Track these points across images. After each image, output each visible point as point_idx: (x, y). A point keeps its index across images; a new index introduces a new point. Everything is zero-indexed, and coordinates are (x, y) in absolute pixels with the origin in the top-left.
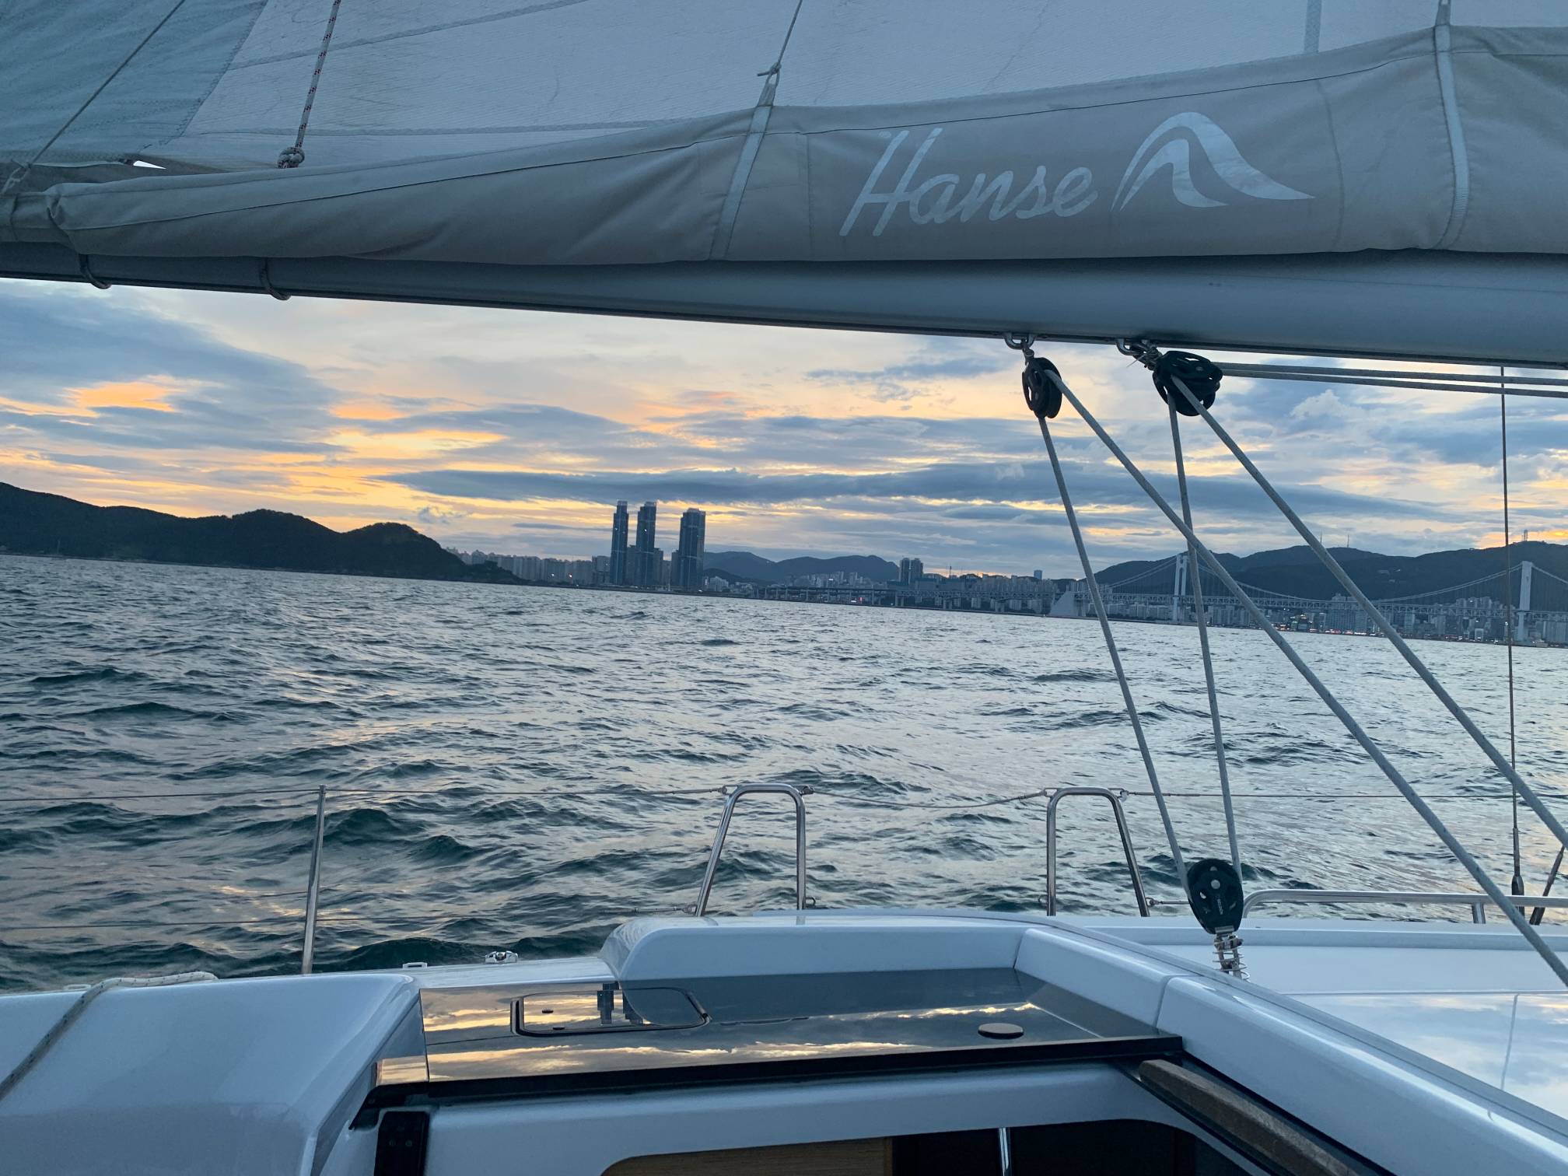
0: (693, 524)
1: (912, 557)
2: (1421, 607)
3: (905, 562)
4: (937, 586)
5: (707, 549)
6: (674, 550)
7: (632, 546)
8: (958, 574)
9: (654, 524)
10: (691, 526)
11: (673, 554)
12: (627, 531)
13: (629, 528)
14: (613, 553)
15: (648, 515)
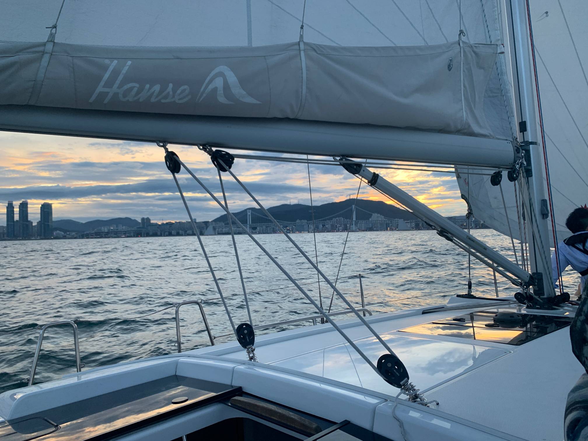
0: (46, 210)
1: (145, 217)
2: (323, 222)
3: (143, 219)
4: (158, 228)
5: (54, 220)
6: (38, 221)
7: (17, 221)
8: (165, 222)
9: (27, 210)
10: (45, 210)
11: (38, 223)
12: (13, 214)
13: (15, 212)
14: (7, 224)
15: (24, 207)
